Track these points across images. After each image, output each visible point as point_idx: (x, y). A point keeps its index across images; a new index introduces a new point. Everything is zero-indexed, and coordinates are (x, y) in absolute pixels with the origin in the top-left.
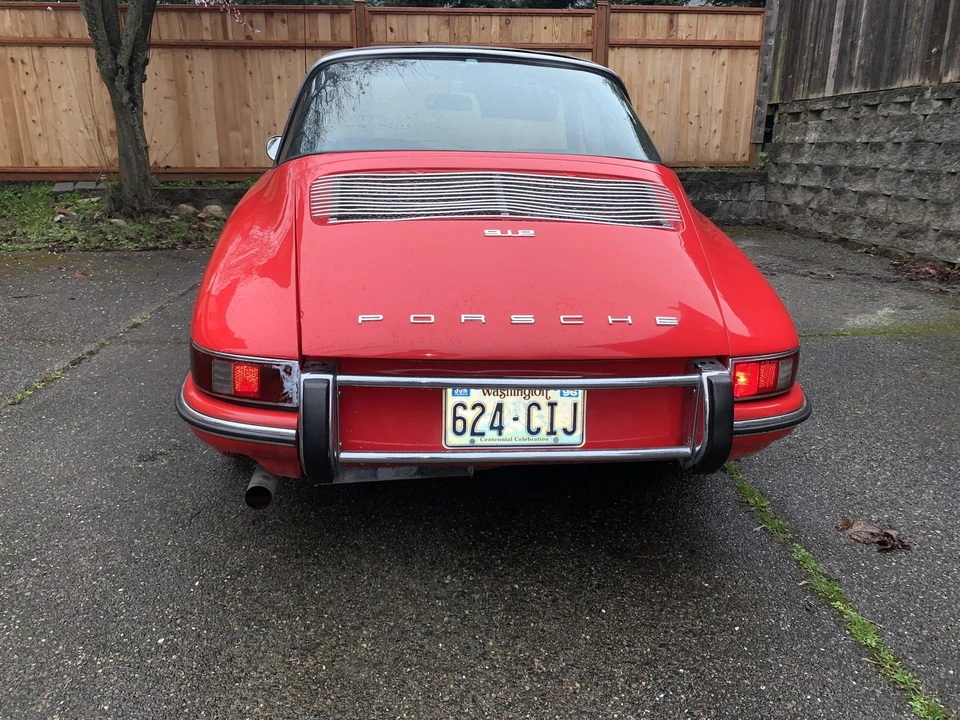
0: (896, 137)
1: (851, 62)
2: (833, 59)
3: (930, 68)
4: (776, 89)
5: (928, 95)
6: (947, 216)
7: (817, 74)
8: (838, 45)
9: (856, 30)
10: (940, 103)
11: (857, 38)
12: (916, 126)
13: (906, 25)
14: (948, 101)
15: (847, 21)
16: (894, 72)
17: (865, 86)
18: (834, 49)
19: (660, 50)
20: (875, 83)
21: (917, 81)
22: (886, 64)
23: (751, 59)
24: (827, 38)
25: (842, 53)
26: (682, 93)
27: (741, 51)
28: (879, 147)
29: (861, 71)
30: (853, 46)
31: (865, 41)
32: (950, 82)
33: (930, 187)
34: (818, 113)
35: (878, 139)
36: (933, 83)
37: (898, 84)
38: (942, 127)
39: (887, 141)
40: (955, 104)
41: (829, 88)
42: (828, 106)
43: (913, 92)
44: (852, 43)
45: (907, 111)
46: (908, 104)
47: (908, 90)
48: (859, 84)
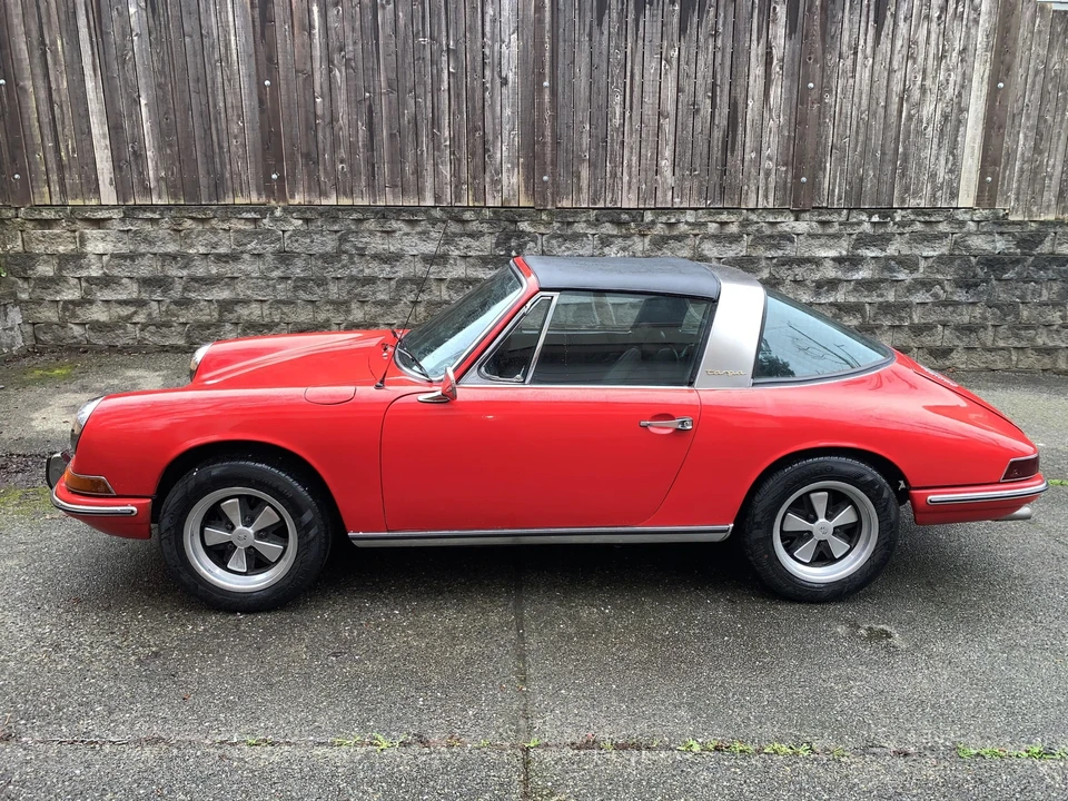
0: (255, 249)
1: (141, 173)
2: (104, 165)
3: (273, 190)
5: (278, 213)
6: (348, 312)
7: (74, 179)
8: (109, 151)
9: (138, 139)
10: (300, 222)
11: (143, 147)
12: (279, 240)
13: (221, 147)
14: (307, 221)
15: (115, 130)
16: (218, 188)
17: (175, 196)
18: (103, 155)
20: (191, 197)
21: (256, 199)
25: (117, 160)
28: (233, 257)
29: (163, 184)
30: (139, 156)
31: (160, 149)
32: (300, 205)
33: (319, 291)
34: (98, 223)
35: (222, 250)
36: (281, 204)
37: (229, 201)
38: (312, 242)
39: (242, 252)
40: (319, 224)
41: (108, 195)
42: (116, 215)
43: (264, 210)
44: (135, 152)
45: (253, 226)
46: (255, 221)
47: (250, 207)
48: (165, 196)
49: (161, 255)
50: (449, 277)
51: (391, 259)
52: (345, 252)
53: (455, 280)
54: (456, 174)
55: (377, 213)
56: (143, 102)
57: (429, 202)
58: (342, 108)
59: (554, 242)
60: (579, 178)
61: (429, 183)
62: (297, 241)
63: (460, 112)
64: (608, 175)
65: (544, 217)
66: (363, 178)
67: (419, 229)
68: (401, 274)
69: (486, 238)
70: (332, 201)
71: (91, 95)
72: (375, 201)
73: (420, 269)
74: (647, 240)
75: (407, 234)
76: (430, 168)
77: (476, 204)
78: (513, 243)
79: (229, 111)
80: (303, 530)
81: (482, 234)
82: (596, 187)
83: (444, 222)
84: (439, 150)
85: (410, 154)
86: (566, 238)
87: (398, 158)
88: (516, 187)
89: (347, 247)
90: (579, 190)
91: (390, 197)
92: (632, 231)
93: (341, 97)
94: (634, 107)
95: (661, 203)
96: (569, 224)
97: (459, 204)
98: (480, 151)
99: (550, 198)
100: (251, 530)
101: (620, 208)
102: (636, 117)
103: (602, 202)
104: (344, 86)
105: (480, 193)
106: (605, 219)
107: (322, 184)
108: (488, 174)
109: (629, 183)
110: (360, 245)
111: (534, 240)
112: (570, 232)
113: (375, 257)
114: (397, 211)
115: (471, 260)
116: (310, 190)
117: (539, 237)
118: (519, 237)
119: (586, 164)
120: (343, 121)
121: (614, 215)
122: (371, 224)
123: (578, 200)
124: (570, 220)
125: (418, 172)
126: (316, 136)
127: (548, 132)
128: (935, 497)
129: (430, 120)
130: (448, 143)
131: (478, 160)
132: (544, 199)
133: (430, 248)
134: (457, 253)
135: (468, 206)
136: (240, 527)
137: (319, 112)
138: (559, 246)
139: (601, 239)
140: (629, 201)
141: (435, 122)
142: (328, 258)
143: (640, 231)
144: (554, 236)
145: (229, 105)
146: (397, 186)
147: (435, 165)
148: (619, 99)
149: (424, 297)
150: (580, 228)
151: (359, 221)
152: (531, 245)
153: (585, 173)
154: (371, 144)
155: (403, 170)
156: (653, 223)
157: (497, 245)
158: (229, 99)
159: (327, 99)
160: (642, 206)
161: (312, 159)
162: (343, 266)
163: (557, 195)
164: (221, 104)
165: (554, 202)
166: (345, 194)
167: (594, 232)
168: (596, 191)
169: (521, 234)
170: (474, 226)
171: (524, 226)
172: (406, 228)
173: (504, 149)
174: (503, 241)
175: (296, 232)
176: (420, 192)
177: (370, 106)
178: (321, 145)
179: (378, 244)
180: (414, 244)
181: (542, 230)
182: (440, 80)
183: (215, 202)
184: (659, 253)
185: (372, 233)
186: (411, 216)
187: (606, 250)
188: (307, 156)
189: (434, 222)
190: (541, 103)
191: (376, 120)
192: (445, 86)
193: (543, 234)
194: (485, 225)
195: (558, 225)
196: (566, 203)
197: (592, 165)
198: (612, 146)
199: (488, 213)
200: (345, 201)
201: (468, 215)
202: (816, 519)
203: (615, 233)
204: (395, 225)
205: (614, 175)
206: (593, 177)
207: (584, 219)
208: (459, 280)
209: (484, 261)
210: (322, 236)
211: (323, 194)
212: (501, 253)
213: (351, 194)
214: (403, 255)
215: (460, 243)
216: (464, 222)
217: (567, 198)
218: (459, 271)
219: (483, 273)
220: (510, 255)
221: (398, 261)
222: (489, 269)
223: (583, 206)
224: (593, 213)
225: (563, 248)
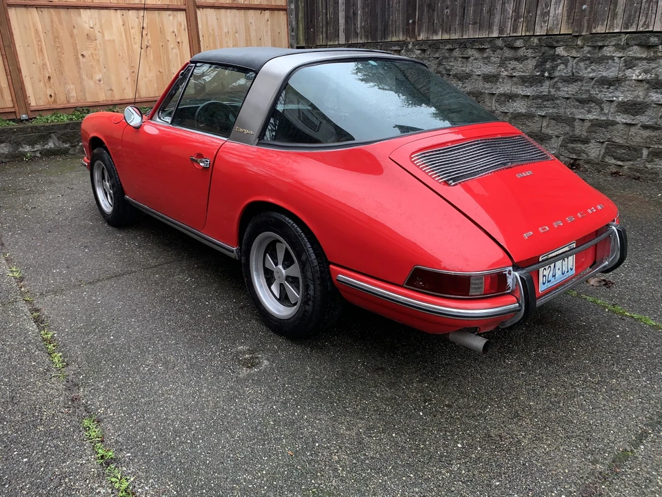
1: (355, 24)
2: (342, 21)
3: (410, 31)
4: (301, 37)
5: (410, 46)
7: (331, 30)
8: (344, 13)
9: (355, 4)
10: (420, 52)
11: (357, 9)
13: (389, 5)
14: (424, 51)
16: (385, 33)
17: (367, 38)
18: (342, 15)
19: (229, 11)
20: (374, 37)
21: (401, 38)
22: (380, 27)
23: (282, 16)
24: (334, 8)
25: (347, 18)
26: (246, 40)
27: (276, 12)
29: (363, 29)
30: (355, 14)
31: (363, 12)
32: (422, 40)
36: (412, 40)
37: (389, 40)
40: (428, 53)
41: (342, 39)
43: (403, 45)
44: (354, 12)
46: (399, 51)
47: (398, 43)
48: (363, 38)
50: (497, 92)
51: (465, 77)
53: (501, 95)
54: (516, 10)
55: (461, 44)
57: (495, 35)
59: (582, 64)
60: (616, 4)
61: (497, 20)
65: (578, 42)
66: (458, 18)
67: (485, 55)
68: (468, 89)
69: (529, 61)
70: (439, 37)
72: (462, 36)
73: (480, 85)
76: (499, 7)
77: (527, 34)
78: (548, 65)
81: (526, 58)
82: (630, 11)
83: (502, 49)
86: (591, 61)
88: (560, 17)
89: (441, 69)
90: (615, 16)
91: (471, 32)
96: (601, 47)
97: (515, 35)
99: (586, 25)
101: (652, 32)
103: (634, 26)
105: (531, 25)
106: (634, 42)
107: (435, 25)
108: (539, 8)
110: (449, 68)
111: (566, 63)
112: (600, 55)
113: (455, 76)
114: (474, 41)
115: (515, 80)
116: (428, 30)
117: (571, 60)
118: (553, 60)
121: (644, 38)
122: (457, 53)
123: (612, 26)
124: (600, 44)
125: (491, 13)
132: (580, 26)
133: (489, 69)
134: (506, 73)
135: (522, 36)
138: (586, 69)
139: (625, 61)
144: (583, 59)
146: (476, 23)
147: (503, 4)
150: (607, 51)
151: (451, 50)
152: (562, 66)
155: (482, 10)
157: (536, 67)
161: (431, 7)
163: (594, 21)
165: (589, 28)
166: (446, 31)
167: (620, 55)
168: (630, 16)
169: (555, 57)
170: (521, 52)
171: (560, 51)
172: (477, 55)
174: (540, 65)
176: (490, 27)
179: (458, 67)
180: (480, 67)
181: (574, 54)
183: (383, 41)
185: (456, 59)
186: (479, 45)
187: (628, 72)
188: (429, 6)
189: (495, 49)
193: (575, 58)
194: (530, 51)
195: (589, 49)
196: (600, 29)
199: (536, 41)
200: (446, 37)
201: (519, 43)
203: (644, 56)
204: (470, 52)
206: (629, 3)
207: (613, 43)
208: (504, 95)
209: (524, 81)
210: (429, 61)
211: (435, 32)
212: (538, 74)
213: (448, 31)
214: (472, 75)
215: (509, 65)
216: (516, 49)
217: (602, 24)
218: (504, 88)
219: (521, 90)
220: (543, 76)
221: (466, 79)
222: (526, 87)
223: (615, 31)
224: (624, 37)
225: (589, 70)
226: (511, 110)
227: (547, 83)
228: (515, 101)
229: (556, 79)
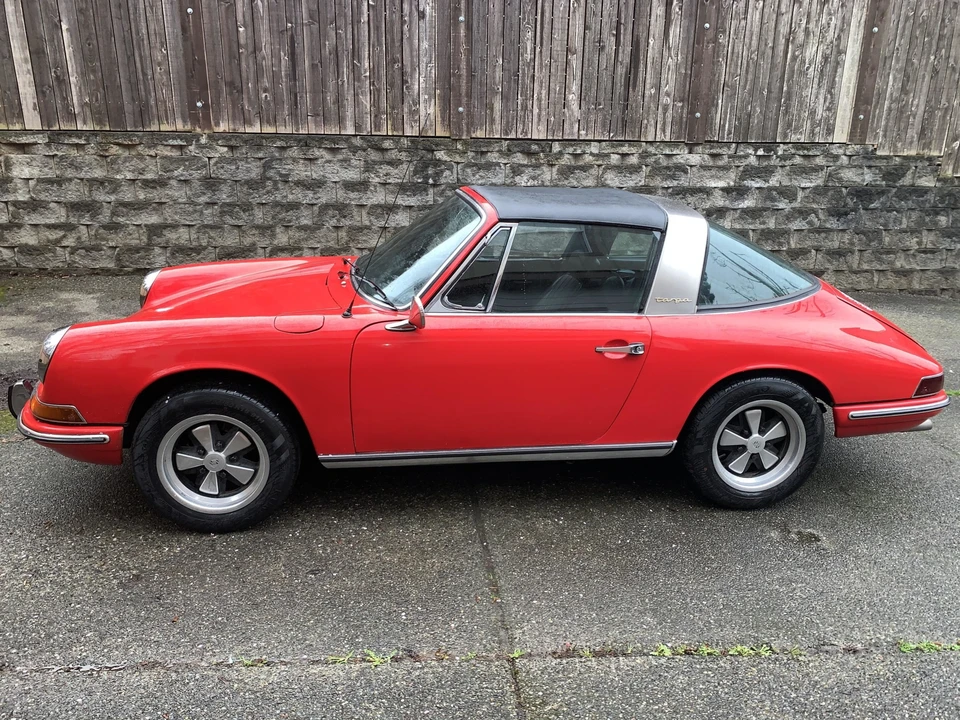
0: (182, 175)
1: (65, 99)
2: (27, 90)
3: (201, 117)
5: (203, 140)
6: (273, 236)
8: (31, 76)
9: (60, 65)
10: (226, 149)
11: (66, 73)
12: (205, 166)
13: (145, 74)
14: (232, 148)
15: (36, 54)
16: (143, 114)
17: (100, 122)
18: (26, 80)
20: (117, 123)
21: (181, 127)
25: (40, 85)
28: (160, 183)
29: (88, 109)
30: (62, 81)
31: (83, 74)
32: (224, 132)
33: (244, 216)
34: (23, 148)
35: (149, 176)
36: (206, 131)
37: (155, 128)
38: (238, 168)
39: (169, 178)
40: (244, 151)
41: (32, 120)
42: (41, 140)
43: (190, 137)
44: (57, 77)
45: (179, 153)
46: (181, 147)
47: (176, 134)
48: (89, 122)
49: (88, 180)
50: (369, 203)
51: (316, 185)
52: (269, 179)
53: (375, 206)
54: (376, 103)
55: (300, 141)
56: (64, 27)
57: (350, 131)
58: (265, 39)
59: (469, 170)
60: (492, 109)
61: (349, 113)
62: (222, 167)
63: (380, 45)
64: (519, 108)
65: (459, 147)
66: (286, 107)
67: (340, 157)
68: (324, 200)
69: (405, 166)
70: (256, 129)
71: (11, 18)
72: (298, 130)
73: (341, 195)
74: (555, 169)
75: (329, 162)
76: (350, 98)
77: (395, 133)
78: (430, 171)
79: (153, 37)
80: (274, 454)
81: (400, 162)
82: (508, 117)
83: (364, 150)
84: (359, 80)
85: (331, 84)
86: (480, 167)
87: (320, 87)
88: (432, 117)
89: (271, 173)
90: (493, 121)
91: (312, 126)
92: (542, 161)
93: (264, 28)
94: (545, 43)
95: (569, 134)
96: (483, 153)
97: (378, 133)
98: (398, 82)
99: (465, 128)
100: (222, 455)
101: (530, 139)
102: (546, 53)
103: (513, 133)
104: (266, 16)
105: (398, 123)
106: (516, 149)
107: (246, 112)
108: (406, 104)
109: (539, 115)
110: (284, 172)
111: (450, 168)
112: (483, 161)
113: (298, 183)
114: (320, 139)
115: (391, 187)
116: (234, 119)
117: (455, 166)
118: (435, 166)
119: (499, 97)
120: (266, 51)
121: (524, 146)
122: (294, 152)
123: (491, 131)
124: (484, 150)
125: (339, 101)
126: (239, 65)
127: (463, 65)
128: (857, 413)
129: (350, 51)
130: (368, 74)
131: (397, 91)
132: (460, 130)
133: (352, 175)
134: (377, 180)
135: (387, 135)
136: (212, 452)
137: (242, 41)
138: (474, 175)
139: (512, 168)
140: (538, 132)
141: (355, 53)
142: (251, 184)
143: (549, 161)
144: (469, 165)
145: (152, 32)
146: (318, 115)
147: (356, 95)
148: (530, 35)
149: (347, 222)
150: (493, 157)
151: (282, 149)
152: (447, 173)
153: (498, 105)
154: (293, 74)
155: (324, 99)
156: (561, 153)
157: (415, 172)
158: (152, 27)
159: (250, 29)
160: (550, 138)
161: (236, 88)
162: (268, 192)
163: (471, 125)
164: (144, 31)
165: (468, 132)
166: (268, 122)
167: (506, 161)
168: (508, 122)
169: (438, 163)
170: (393, 155)
171: (441, 155)
172: (328, 156)
173: (421, 80)
174: (420, 170)
175: (222, 159)
176: (341, 121)
177: (292, 37)
178: (244, 75)
179: (301, 171)
180: (336, 171)
181: (458, 159)
182: (360, 13)
183: (141, 129)
184: (566, 182)
185: (295, 160)
186: (333, 144)
187: (517, 179)
188: (231, 84)
189: (354, 150)
190: (457, 37)
191: (298, 51)
192: (365, 18)
193: (458, 163)
194: (404, 154)
195: (473, 154)
196: (480, 134)
197: (505, 98)
198: (523, 80)
199: (405, 142)
200: (269, 129)
201: (387, 144)
202: (750, 434)
203: (525, 162)
204: (317, 152)
205: (525, 108)
206: (505, 109)
207: (497, 149)
208: (379, 206)
209: (403, 188)
210: (247, 162)
211: (247, 122)
212: (419, 181)
213: (274, 122)
214: (326, 182)
215: (380, 170)
216: (384, 150)
217: (481, 129)
218: (379, 197)
219: (402, 200)
220: (427, 183)
221: (320, 187)
222: (408, 196)
223: (496, 137)
224: (505, 144)
225: (477, 176)
226: (393, 225)
227: (431, 191)
228: (397, 213)
229: (443, 187)
